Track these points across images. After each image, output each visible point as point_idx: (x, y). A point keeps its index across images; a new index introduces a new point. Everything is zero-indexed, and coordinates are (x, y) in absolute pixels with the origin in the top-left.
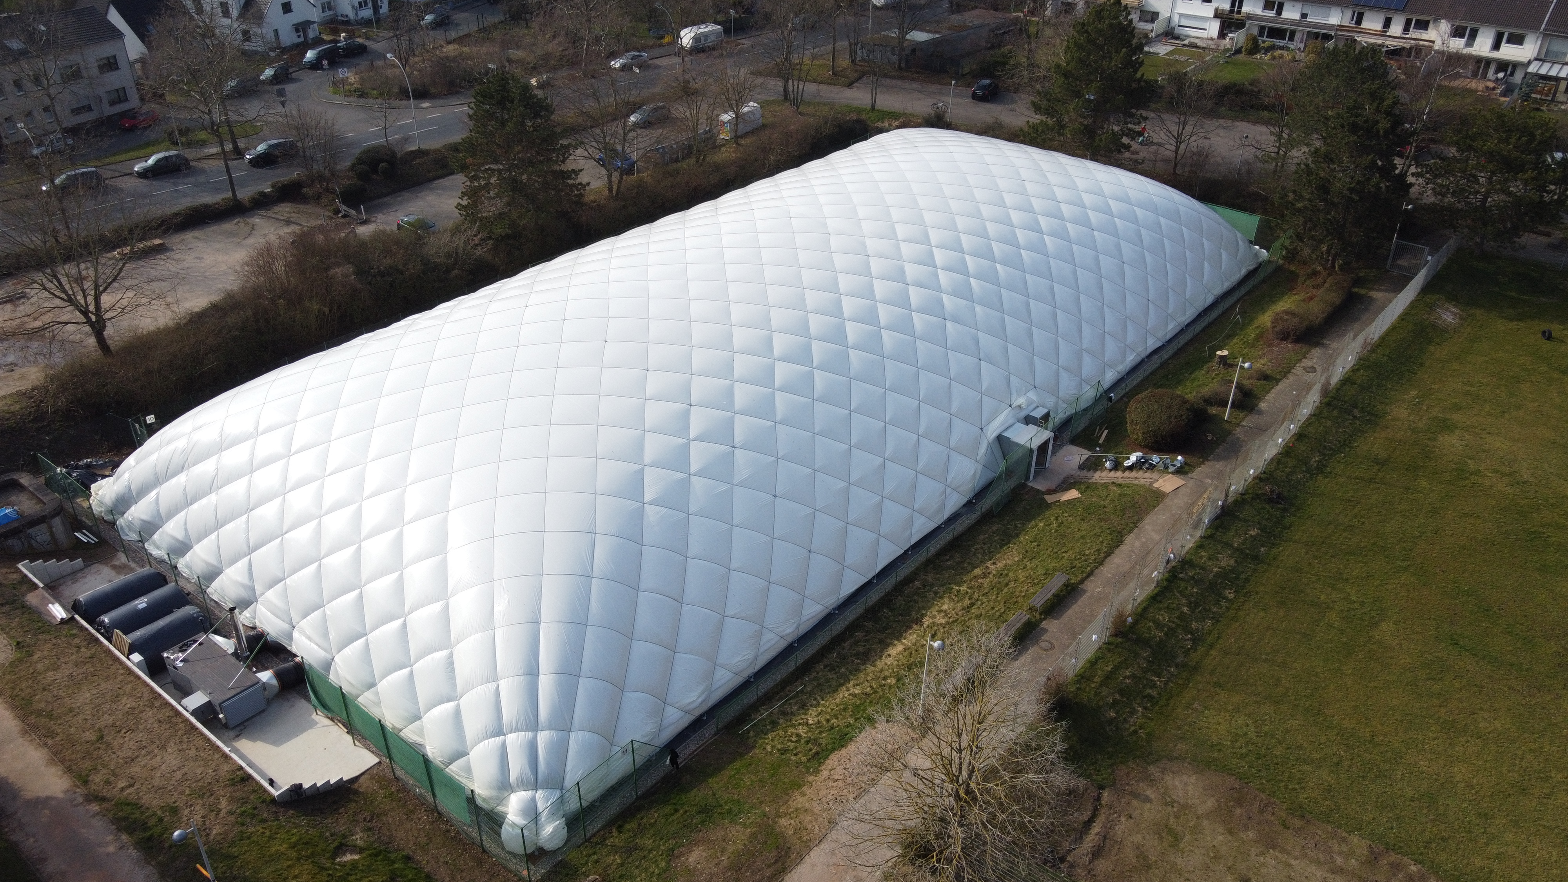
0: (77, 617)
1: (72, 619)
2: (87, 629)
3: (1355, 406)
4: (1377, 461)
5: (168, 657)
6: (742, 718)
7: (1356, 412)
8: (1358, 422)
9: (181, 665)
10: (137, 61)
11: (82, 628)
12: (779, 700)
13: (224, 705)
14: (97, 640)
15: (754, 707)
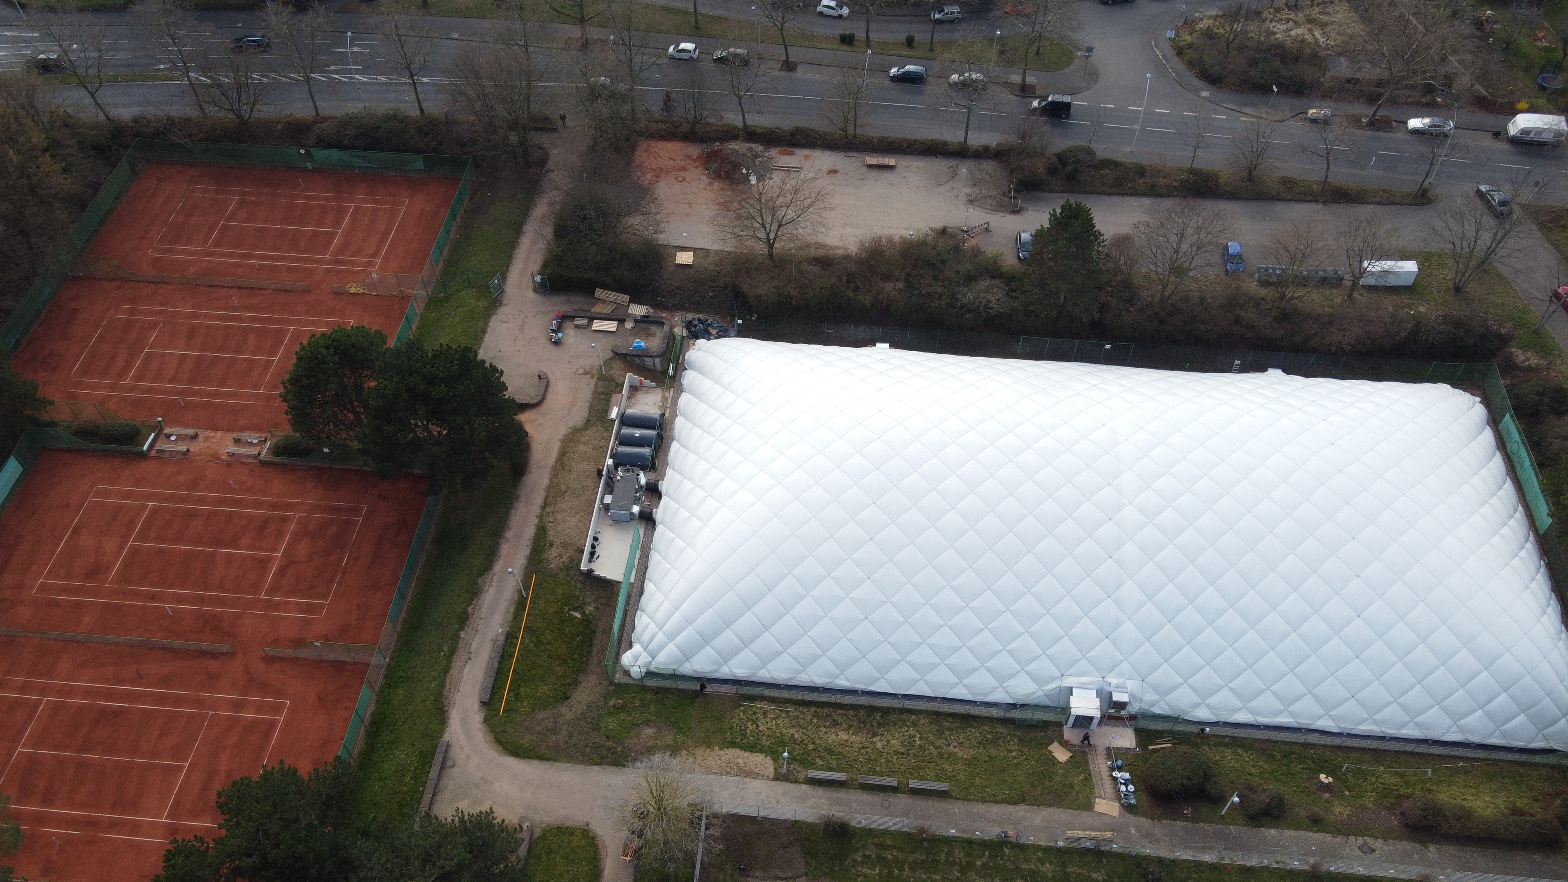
0: (617, 421)
1: (614, 420)
2: (613, 431)
5: (619, 471)
6: (751, 698)
9: (620, 479)
11: (613, 428)
12: (776, 706)
13: (611, 511)
14: (611, 440)
15: (762, 698)
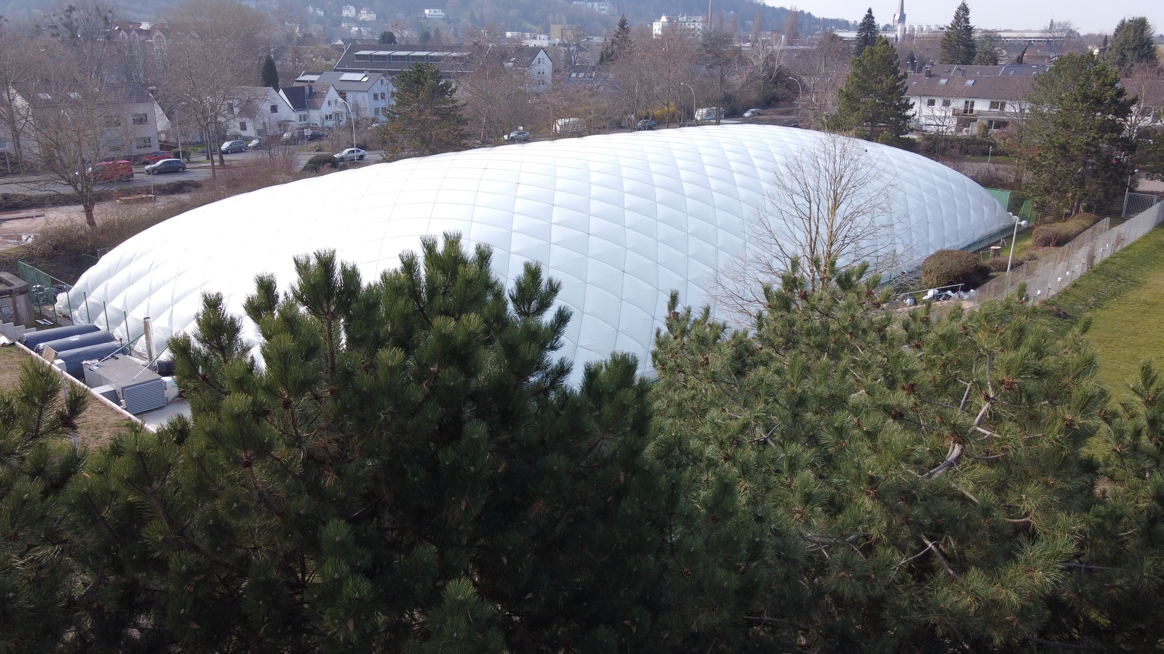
0: (17, 343)
1: (13, 344)
2: (23, 349)
3: (1118, 275)
4: (1146, 303)
5: (86, 364)
7: (1120, 279)
8: (1123, 285)
9: (96, 368)
10: (162, 132)
11: (19, 349)
13: (126, 389)
14: (30, 354)
